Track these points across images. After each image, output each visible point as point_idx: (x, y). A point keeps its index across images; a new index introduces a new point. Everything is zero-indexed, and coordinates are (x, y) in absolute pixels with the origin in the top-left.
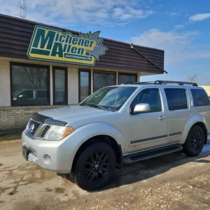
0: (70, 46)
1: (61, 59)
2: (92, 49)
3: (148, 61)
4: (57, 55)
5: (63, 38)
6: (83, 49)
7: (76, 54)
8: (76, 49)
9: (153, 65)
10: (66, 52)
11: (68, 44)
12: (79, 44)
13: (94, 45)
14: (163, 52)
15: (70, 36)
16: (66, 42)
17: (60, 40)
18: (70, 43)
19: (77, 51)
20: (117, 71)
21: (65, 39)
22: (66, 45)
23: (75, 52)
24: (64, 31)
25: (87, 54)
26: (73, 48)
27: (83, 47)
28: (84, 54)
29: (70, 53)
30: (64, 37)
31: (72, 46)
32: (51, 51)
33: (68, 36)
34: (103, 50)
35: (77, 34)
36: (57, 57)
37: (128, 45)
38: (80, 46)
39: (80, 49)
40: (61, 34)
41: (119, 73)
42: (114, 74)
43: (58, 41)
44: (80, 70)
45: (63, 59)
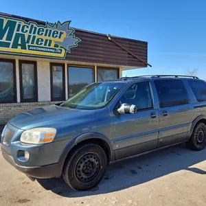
0: (34, 37)
1: (24, 51)
2: (61, 40)
3: (129, 54)
4: (19, 47)
5: (26, 29)
6: (50, 41)
7: (43, 45)
8: (42, 40)
9: (135, 58)
10: (30, 44)
11: (32, 35)
12: (46, 35)
13: (63, 36)
14: (146, 43)
15: (35, 25)
16: (30, 32)
17: (22, 31)
18: (34, 33)
19: (44, 43)
20: (96, 65)
21: (29, 29)
22: (29, 36)
23: (41, 44)
24: (27, 20)
25: (56, 46)
26: (38, 40)
27: (51, 38)
28: (52, 46)
29: (35, 44)
30: (28, 27)
31: (37, 37)
32: (12, 42)
33: (32, 26)
34: (75, 42)
35: (43, 24)
36: (19, 50)
37: (105, 36)
38: (47, 37)
39: (47, 40)
40: (23, 24)
41: (98, 67)
42: (93, 68)
43: (20, 32)
44: (52, 64)
45: (27, 51)
